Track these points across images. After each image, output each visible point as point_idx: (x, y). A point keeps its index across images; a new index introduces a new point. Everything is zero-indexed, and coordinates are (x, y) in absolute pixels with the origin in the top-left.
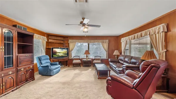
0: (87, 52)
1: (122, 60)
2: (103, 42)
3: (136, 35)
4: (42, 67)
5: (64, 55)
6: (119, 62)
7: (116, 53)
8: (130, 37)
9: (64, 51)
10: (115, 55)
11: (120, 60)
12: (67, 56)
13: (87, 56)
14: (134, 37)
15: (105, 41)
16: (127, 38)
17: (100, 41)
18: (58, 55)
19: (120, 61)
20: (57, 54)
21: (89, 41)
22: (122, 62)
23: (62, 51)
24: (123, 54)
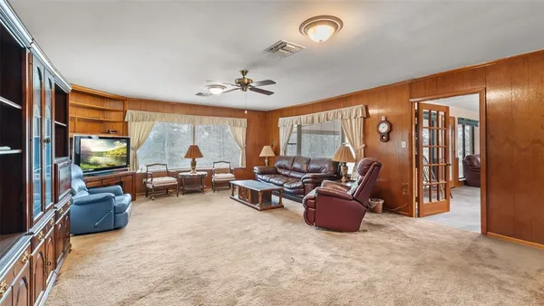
0: (194, 152)
1: (286, 169)
2: (235, 125)
3: (316, 115)
4: (78, 204)
5: (116, 163)
6: (279, 174)
7: (266, 152)
8: (303, 117)
9: (116, 147)
10: (265, 158)
11: (281, 167)
12: (126, 166)
13: (194, 164)
14: (313, 119)
15: (238, 120)
16: (295, 118)
17: (228, 120)
18: (95, 164)
19: (279, 171)
20: (92, 159)
21: (197, 118)
22: (287, 173)
23: (110, 149)
24: (282, 153)
